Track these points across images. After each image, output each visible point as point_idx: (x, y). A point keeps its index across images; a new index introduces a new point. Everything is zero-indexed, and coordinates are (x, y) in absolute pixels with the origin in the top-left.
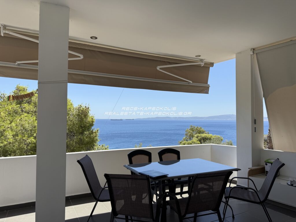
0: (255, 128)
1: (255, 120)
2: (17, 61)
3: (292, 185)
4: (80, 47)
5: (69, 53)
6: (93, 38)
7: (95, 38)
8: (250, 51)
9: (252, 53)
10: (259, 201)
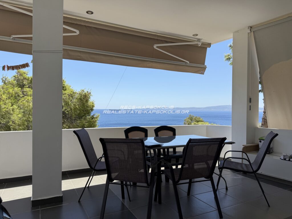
0: (250, 106)
1: (250, 99)
2: (12, 35)
3: (285, 159)
4: (76, 23)
5: (64, 28)
6: (89, 13)
7: (91, 13)
8: (247, 29)
9: (249, 31)
10: (252, 171)
